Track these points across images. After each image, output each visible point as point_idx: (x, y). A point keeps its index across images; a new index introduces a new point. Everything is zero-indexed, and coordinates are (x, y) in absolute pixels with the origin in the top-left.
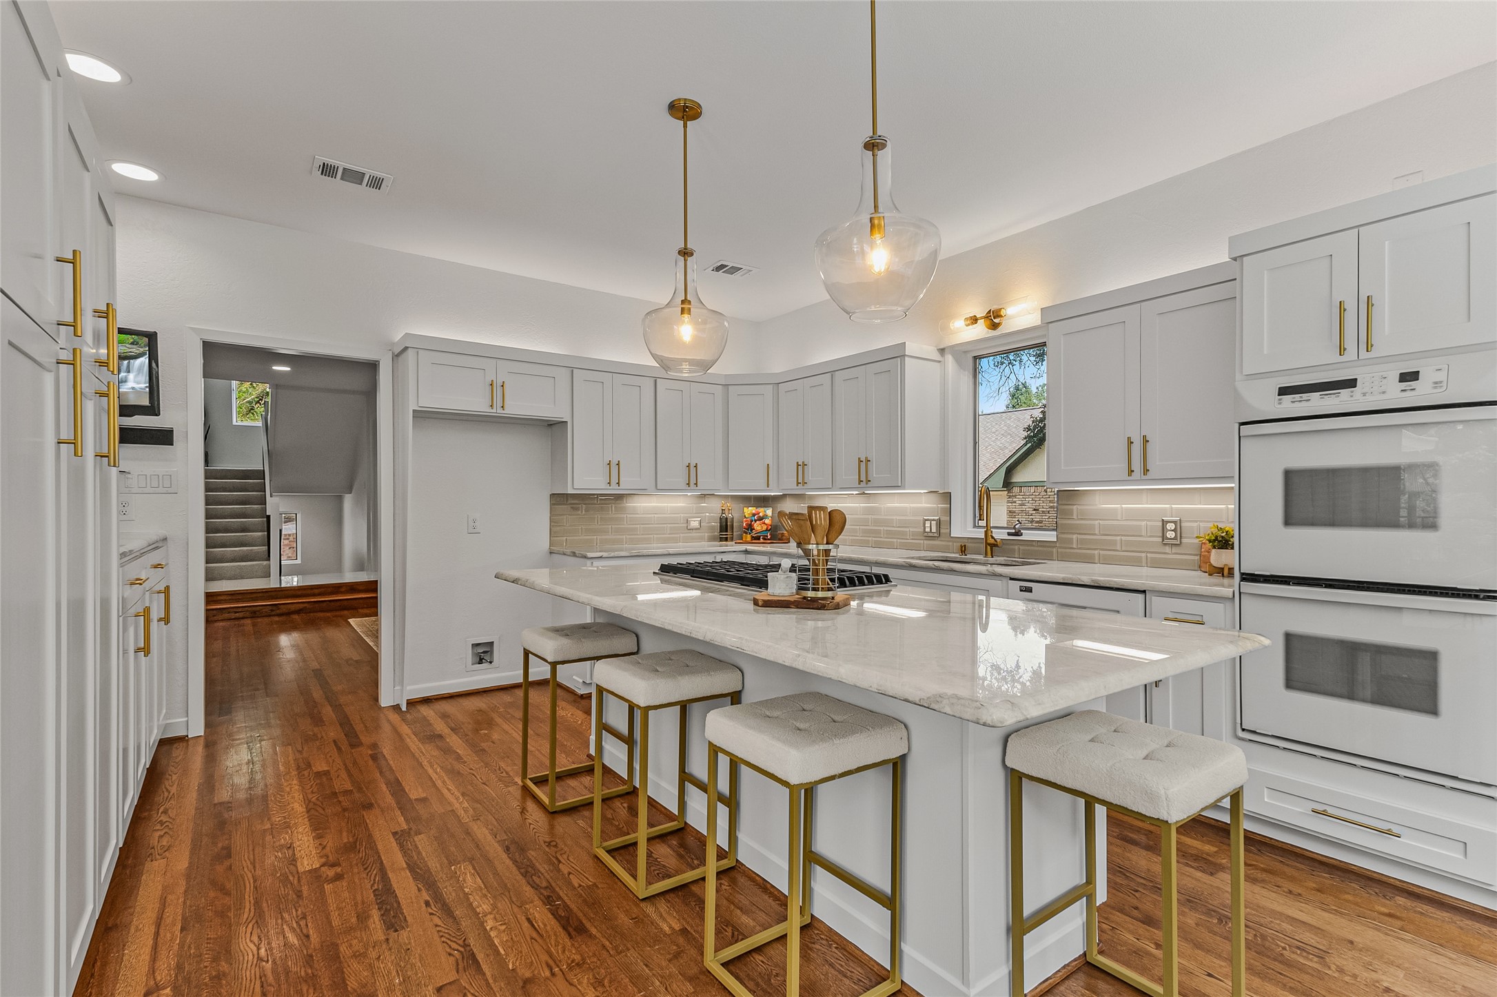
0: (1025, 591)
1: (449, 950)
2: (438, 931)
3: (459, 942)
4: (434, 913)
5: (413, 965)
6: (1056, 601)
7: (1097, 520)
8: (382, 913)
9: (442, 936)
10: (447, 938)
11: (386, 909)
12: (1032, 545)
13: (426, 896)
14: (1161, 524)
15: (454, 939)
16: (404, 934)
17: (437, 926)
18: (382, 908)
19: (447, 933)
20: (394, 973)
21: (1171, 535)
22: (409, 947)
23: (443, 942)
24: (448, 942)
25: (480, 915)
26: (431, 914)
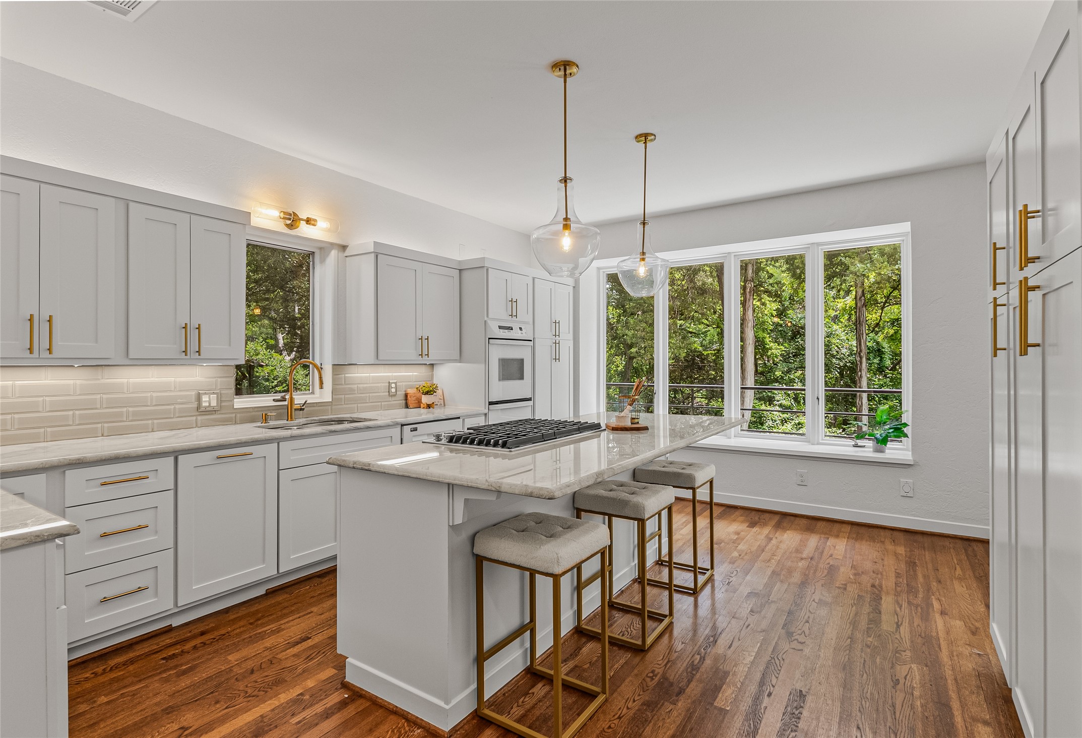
0: (413, 431)
1: (782, 662)
2: (778, 674)
3: (774, 662)
4: (771, 686)
5: (805, 667)
6: (425, 433)
7: (356, 384)
8: (801, 709)
9: (779, 670)
10: (777, 667)
11: (796, 710)
12: (314, 406)
13: (766, 701)
14: (388, 384)
15: (774, 664)
16: (799, 686)
17: (777, 678)
18: (799, 713)
19: (775, 670)
20: (817, 670)
21: (393, 390)
22: (800, 677)
23: (781, 667)
24: (778, 665)
25: (749, 666)
26: (773, 686)
